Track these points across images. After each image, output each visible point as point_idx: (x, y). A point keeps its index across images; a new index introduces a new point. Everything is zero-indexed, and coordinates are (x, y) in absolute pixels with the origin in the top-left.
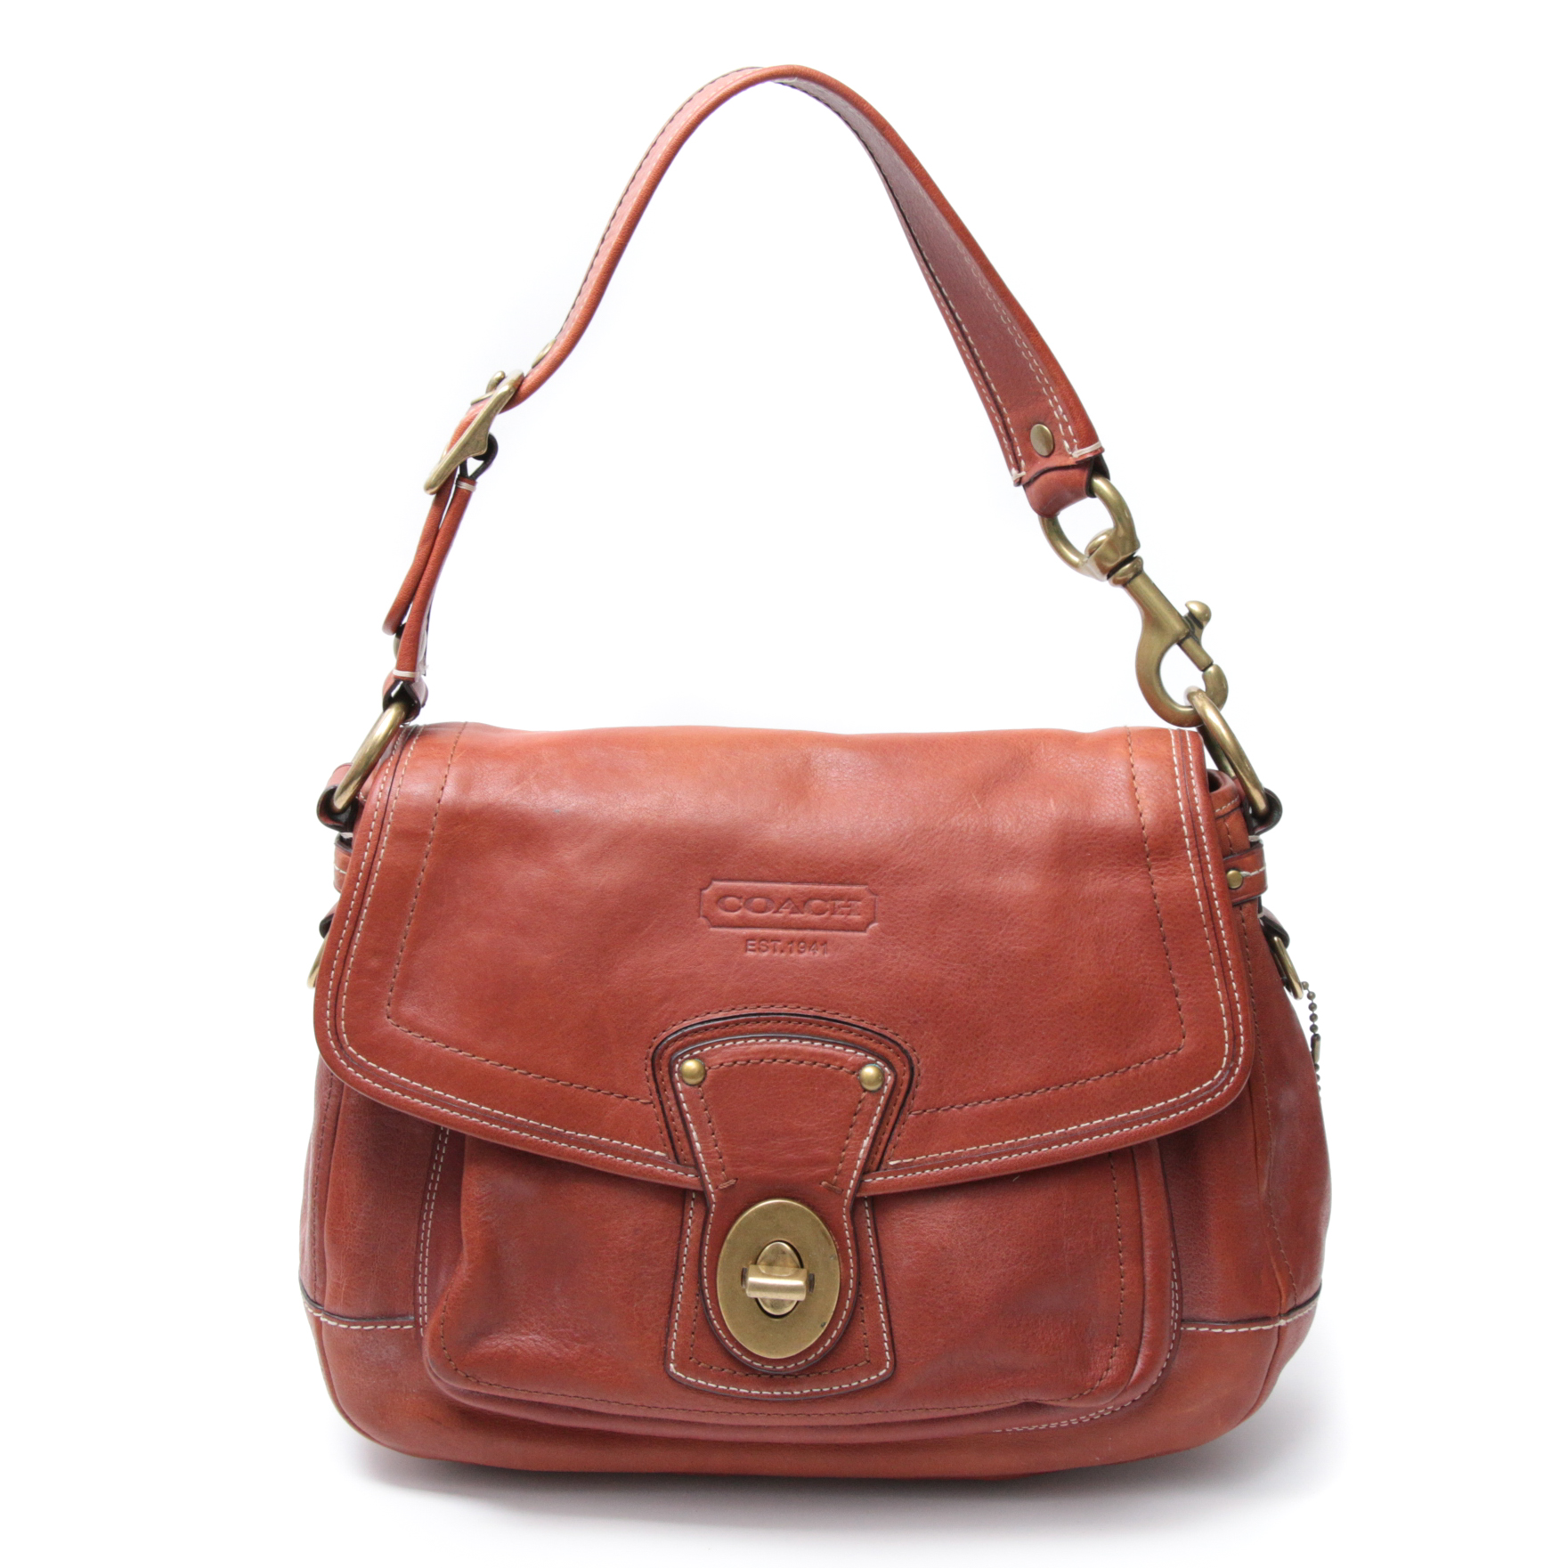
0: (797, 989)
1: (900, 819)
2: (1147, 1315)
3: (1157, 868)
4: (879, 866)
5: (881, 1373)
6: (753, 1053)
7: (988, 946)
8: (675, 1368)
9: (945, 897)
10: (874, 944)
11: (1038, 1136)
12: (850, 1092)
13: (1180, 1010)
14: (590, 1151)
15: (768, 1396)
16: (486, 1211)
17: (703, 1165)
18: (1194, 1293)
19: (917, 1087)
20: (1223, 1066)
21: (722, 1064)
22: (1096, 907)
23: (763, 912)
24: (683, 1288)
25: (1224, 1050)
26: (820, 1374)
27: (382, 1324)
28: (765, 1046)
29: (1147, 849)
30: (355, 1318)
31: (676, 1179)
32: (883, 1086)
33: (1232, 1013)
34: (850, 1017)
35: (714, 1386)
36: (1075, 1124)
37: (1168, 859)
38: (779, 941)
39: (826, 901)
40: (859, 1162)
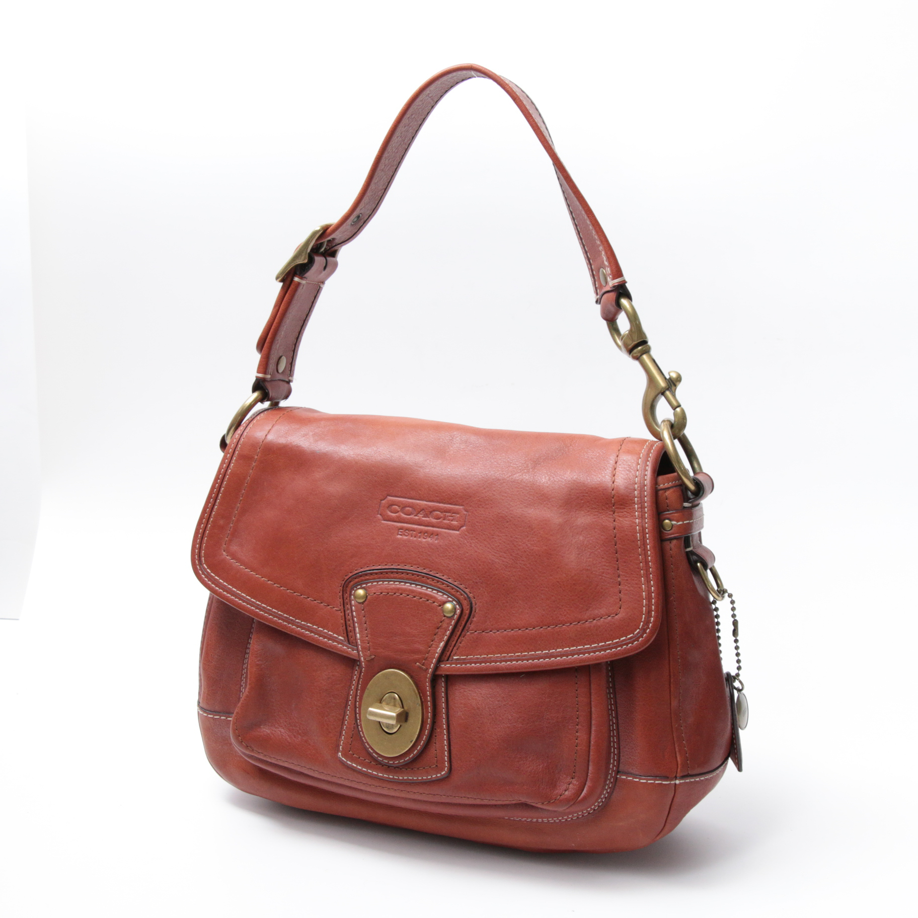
0: (419, 558)
1: (487, 473)
2: (591, 764)
3: (618, 513)
4: (470, 497)
5: (443, 773)
6: (391, 589)
7: (520, 546)
8: (341, 755)
9: (501, 517)
10: (462, 538)
11: (533, 653)
12: (437, 616)
13: (620, 593)
14: (307, 632)
15: (386, 777)
16: (258, 659)
17: (360, 646)
18: (627, 757)
19: (473, 618)
20: (640, 627)
21: (375, 593)
22: (582, 531)
23: (409, 515)
24: (349, 712)
25: (642, 618)
26: (412, 769)
27: (223, 716)
28: (398, 586)
29: (613, 502)
30: (211, 711)
31: (347, 652)
32: (454, 615)
33: (649, 598)
34: (443, 576)
35: (360, 768)
36: (554, 649)
37: (625, 509)
38: (414, 531)
39: (441, 512)
40: (437, 654)
